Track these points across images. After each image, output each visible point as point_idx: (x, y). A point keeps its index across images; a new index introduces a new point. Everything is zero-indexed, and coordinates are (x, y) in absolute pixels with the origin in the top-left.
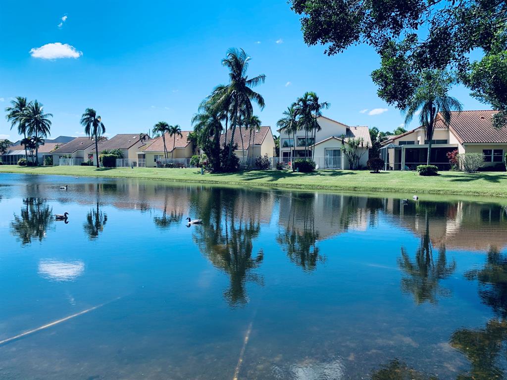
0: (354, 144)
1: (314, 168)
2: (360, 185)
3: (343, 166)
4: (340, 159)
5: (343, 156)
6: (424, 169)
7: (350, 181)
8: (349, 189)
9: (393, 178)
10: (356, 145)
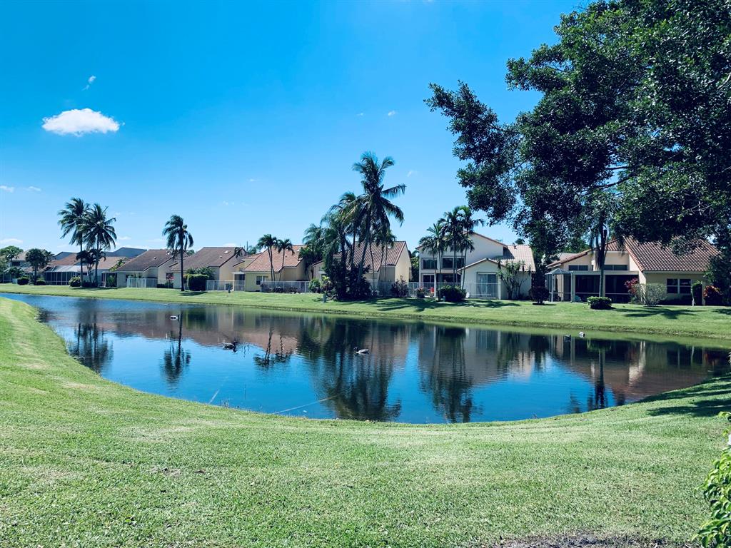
0: (513, 268)
1: (464, 296)
2: (520, 319)
3: (500, 296)
4: (496, 287)
5: (499, 283)
6: (595, 301)
7: (508, 314)
8: (507, 323)
9: (559, 311)
10: (515, 269)
